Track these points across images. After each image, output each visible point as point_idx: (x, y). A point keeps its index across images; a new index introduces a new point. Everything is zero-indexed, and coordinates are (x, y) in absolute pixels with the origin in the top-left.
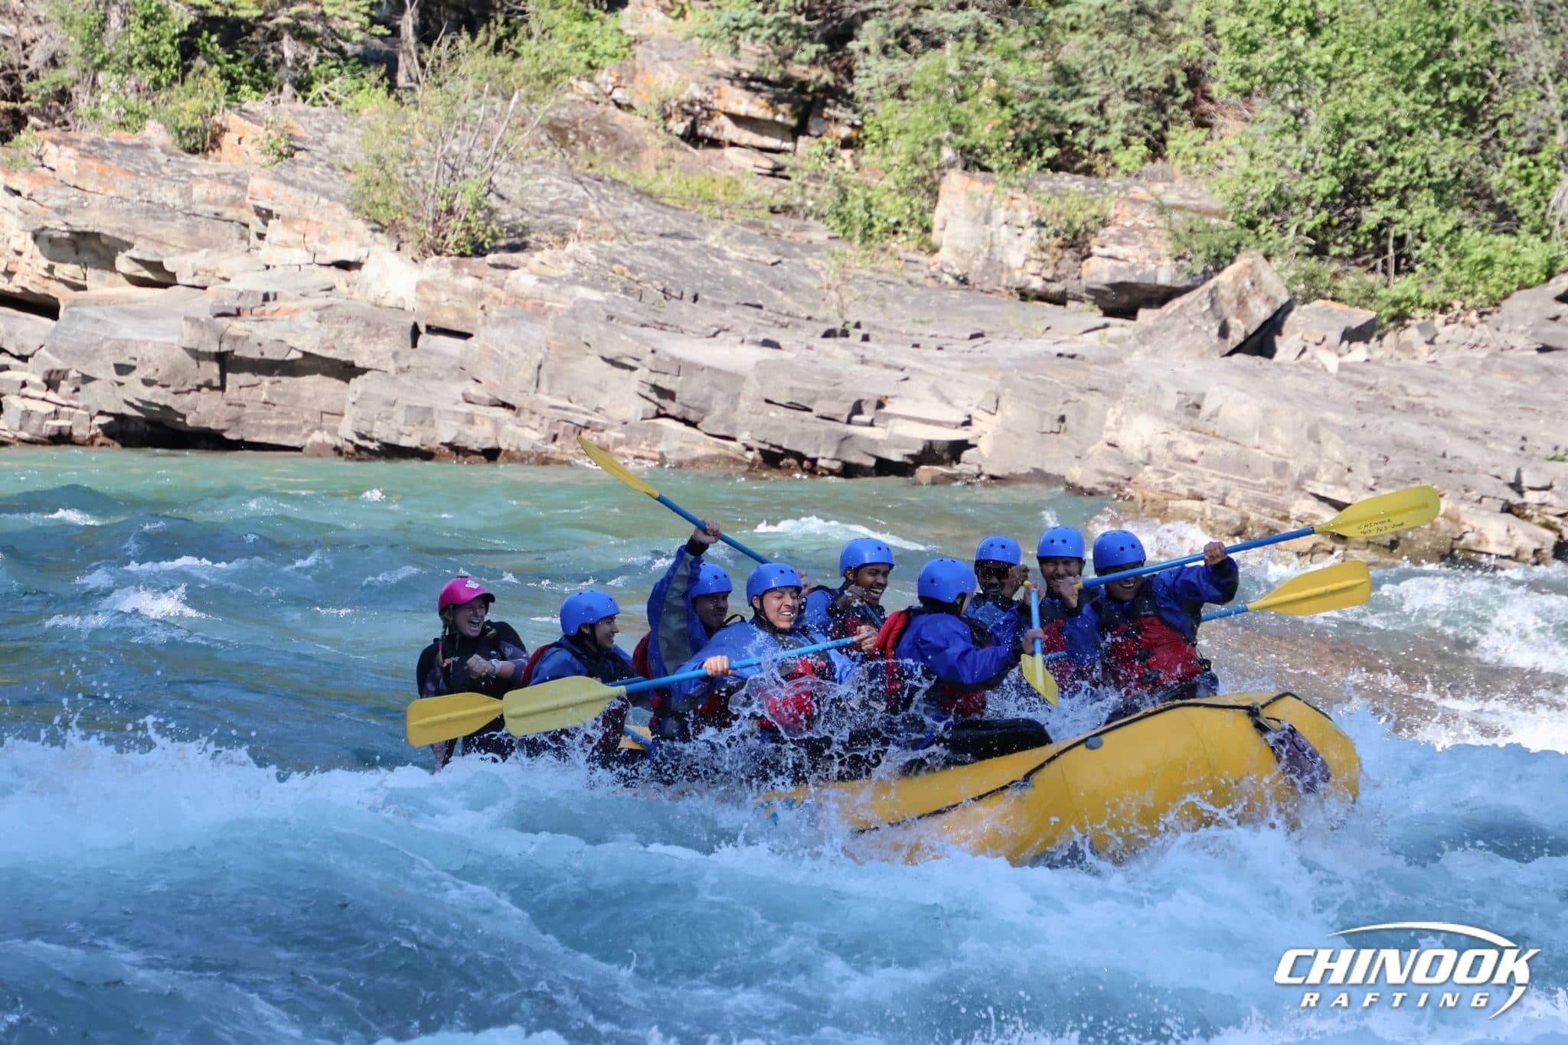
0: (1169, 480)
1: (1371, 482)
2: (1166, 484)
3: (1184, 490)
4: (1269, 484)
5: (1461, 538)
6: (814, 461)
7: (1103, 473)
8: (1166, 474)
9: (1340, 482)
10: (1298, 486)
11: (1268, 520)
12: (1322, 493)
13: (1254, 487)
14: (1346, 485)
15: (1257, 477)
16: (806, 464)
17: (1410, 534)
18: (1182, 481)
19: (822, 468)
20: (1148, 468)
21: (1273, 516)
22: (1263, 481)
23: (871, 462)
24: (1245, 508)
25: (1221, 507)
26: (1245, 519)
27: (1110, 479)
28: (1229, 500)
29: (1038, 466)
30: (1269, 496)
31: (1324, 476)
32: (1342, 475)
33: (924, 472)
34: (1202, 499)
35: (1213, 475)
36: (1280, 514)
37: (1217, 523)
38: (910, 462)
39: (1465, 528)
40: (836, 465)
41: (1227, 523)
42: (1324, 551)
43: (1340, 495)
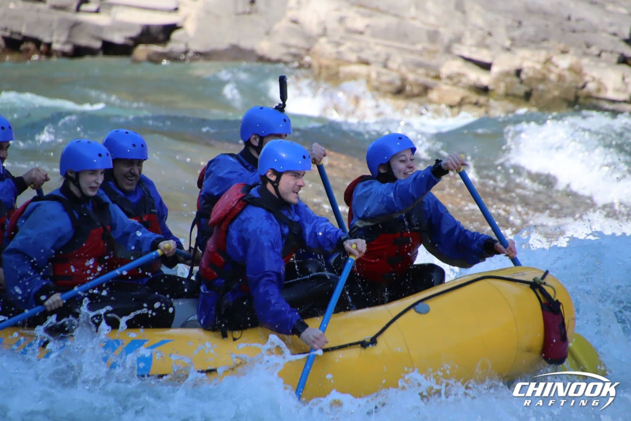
0: (342, 49)
1: (508, 43)
2: (339, 53)
3: (353, 57)
4: (425, 49)
5: (584, 87)
6: (49, 45)
7: (287, 46)
8: (338, 44)
9: (482, 45)
10: (448, 50)
11: (423, 79)
12: (467, 54)
13: (412, 52)
14: (487, 47)
15: (414, 43)
16: (42, 48)
17: (541, 87)
18: (351, 50)
19: (56, 51)
20: (323, 40)
21: (427, 75)
22: (419, 47)
23: (97, 45)
24: (404, 70)
25: (384, 71)
26: (404, 80)
27: (293, 50)
28: (391, 64)
29: (234, 41)
30: (425, 59)
31: (469, 40)
32: (484, 38)
33: (142, 51)
34: (366, 63)
35: (377, 44)
36: (433, 73)
37: (382, 83)
38: (131, 43)
39: (587, 78)
40: (68, 48)
41: (390, 83)
42: (470, 103)
43: (484, 56)
